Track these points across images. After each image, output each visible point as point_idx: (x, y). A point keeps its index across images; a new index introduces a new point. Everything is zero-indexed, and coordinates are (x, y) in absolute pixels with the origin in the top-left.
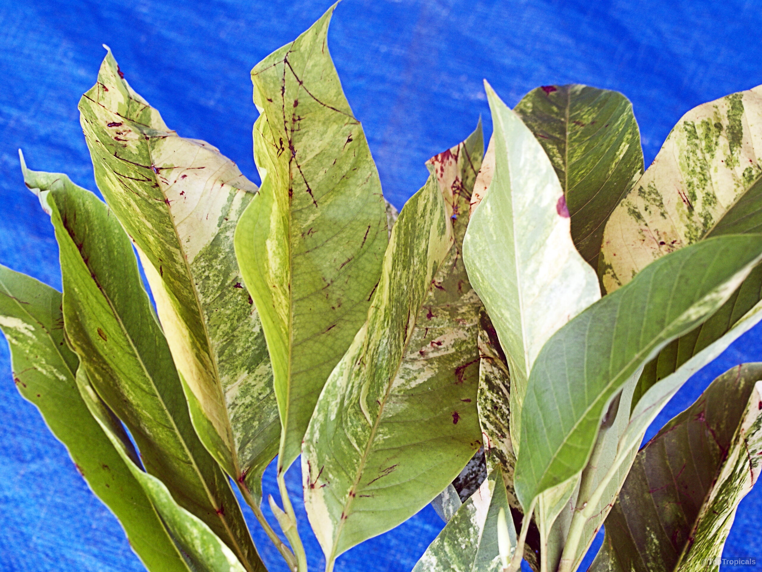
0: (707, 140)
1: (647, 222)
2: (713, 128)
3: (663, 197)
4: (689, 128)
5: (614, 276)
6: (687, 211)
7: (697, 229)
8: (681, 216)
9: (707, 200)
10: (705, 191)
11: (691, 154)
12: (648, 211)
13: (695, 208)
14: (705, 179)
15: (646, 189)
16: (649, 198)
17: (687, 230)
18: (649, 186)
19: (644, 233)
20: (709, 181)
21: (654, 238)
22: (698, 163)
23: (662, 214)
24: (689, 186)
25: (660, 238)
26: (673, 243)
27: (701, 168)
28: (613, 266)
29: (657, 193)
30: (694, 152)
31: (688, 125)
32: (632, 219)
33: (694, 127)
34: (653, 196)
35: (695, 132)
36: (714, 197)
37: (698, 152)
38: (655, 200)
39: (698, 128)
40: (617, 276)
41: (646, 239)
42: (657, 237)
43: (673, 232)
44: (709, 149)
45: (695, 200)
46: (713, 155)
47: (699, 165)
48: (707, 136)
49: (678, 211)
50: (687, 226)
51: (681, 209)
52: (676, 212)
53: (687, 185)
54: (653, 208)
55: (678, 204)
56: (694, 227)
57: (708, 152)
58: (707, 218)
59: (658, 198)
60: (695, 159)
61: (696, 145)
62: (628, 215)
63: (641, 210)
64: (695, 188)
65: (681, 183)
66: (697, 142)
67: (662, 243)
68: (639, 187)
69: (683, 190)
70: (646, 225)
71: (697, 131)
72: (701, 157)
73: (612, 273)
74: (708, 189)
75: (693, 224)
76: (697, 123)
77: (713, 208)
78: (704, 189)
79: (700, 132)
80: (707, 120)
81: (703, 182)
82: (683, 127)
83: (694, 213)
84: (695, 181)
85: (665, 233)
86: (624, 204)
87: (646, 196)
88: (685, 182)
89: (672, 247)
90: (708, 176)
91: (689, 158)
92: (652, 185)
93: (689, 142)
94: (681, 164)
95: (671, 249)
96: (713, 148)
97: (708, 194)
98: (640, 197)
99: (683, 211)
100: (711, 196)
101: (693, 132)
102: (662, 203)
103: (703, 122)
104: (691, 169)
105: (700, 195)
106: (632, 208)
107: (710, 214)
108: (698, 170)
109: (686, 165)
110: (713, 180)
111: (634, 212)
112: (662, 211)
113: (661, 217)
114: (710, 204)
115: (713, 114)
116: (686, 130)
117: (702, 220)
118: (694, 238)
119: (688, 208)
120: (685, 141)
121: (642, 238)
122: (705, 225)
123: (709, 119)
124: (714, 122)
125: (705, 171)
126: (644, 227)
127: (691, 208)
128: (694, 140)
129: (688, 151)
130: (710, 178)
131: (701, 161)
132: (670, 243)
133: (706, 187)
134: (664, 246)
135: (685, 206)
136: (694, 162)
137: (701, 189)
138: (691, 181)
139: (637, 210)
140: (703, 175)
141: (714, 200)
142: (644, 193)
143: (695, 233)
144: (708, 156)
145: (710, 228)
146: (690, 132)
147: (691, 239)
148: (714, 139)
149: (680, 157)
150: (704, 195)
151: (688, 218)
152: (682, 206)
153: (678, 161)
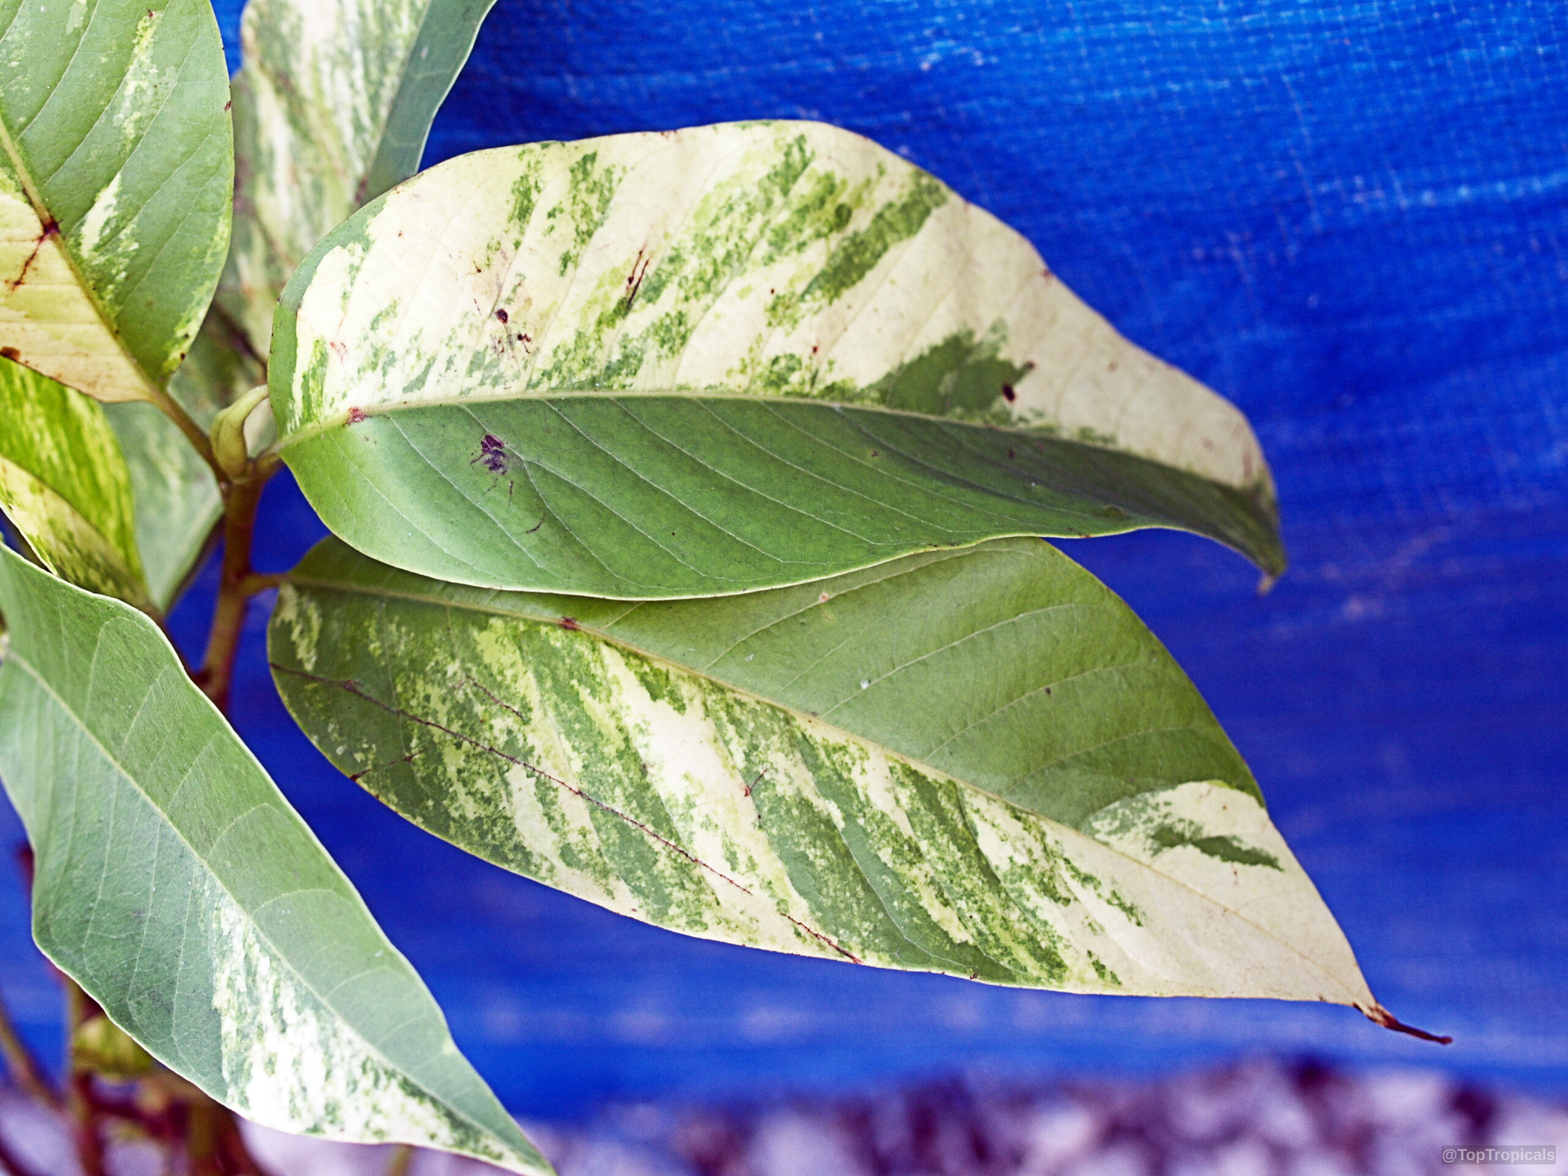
0: (796, 219)
1: (526, 242)
2: (830, 208)
3: (607, 223)
4: (796, 155)
5: (354, 269)
6: (613, 305)
7: (587, 362)
8: (591, 303)
9: (668, 329)
10: (684, 307)
11: (743, 208)
12: (552, 221)
13: (631, 316)
14: (708, 285)
15: (597, 172)
16: (583, 196)
17: (571, 345)
18: (609, 172)
19: (496, 258)
20: (710, 296)
21: (500, 287)
22: (734, 239)
23: (566, 260)
24: (672, 260)
25: (509, 301)
26: (520, 337)
27: (729, 255)
28: (374, 249)
29: (605, 202)
30: (751, 211)
31: (801, 149)
32: (507, 203)
33: (805, 165)
34: (593, 201)
35: (795, 178)
36: (684, 338)
37: (758, 219)
38: (586, 212)
39: (809, 177)
40: (360, 277)
41: (485, 272)
42: (506, 293)
43: (545, 316)
44: (780, 240)
45: (650, 300)
46: (771, 259)
47: (730, 246)
48: (803, 211)
49: (600, 285)
50: (580, 335)
51: (608, 287)
52: (594, 284)
53: (671, 253)
54: (566, 227)
55: (615, 271)
56: (590, 352)
57: (771, 244)
58: (629, 362)
59: (596, 216)
60: (738, 225)
61: (769, 203)
62: (509, 186)
63: (542, 204)
64: (676, 279)
65: (666, 235)
66: (778, 199)
67: (503, 315)
68: (589, 152)
69: (652, 254)
70: (517, 245)
71: (802, 180)
72: (748, 236)
73: (356, 261)
74: (693, 309)
75: (593, 345)
76: (819, 167)
77: (659, 357)
78: (687, 299)
79: (804, 188)
80: (838, 181)
81: (700, 286)
82: (790, 139)
83: (619, 322)
84: (692, 266)
85: (528, 301)
86: (526, 157)
87: (583, 186)
88: (674, 244)
89: (511, 343)
90: (721, 286)
91: (731, 209)
92: (615, 177)
93: (767, 183)
94: (706, 200)
95: (505, 345)
96: (787, 247)
97: (681, 319)
98: (569, 176)
99: (607, 297)
100: (682, 329)
101: (792, 172)
102: (590, 234)
103: (828, 177)
104: (710, 233)
105: (669, 301)
106: (532, 182)
107: (640, 361)
108: (719, 252)
109: (712, 216)
110: (719, 305)
111: (526, 194)
112: (573, 253)
113: (558, 264)
114: (663, 342)
115: (861, 179)
116: (787, 154)
117: (616, 356)
118: (565, 372)
119: (621, 303)
120: (764, 171)
121: (481, 262)
122: (611, 371)
123: (844, 182)
124: (844, 198)
125: (727, 270)
126: (507, 246)
127: (626, 306)
128: (776, 190)
129: (745, 194)
130: (718, 295)
131: (742, 244)
132: (515, 332)
133: (693, 301)
134: (499, 323)
135: (620, 292)
136: (731, 229)
137: (682, 294)
138: (685, 255)
139: (534, 196)
140: (716, 273)
141: (678, 341)
142: (586, 173)
143: (575, 366)
144: (762, 249)
145: (610, 387)
146: (788, 165)
147: (557, 368)
148: (808, 232)
149: (719, 186)
150: (673, 313)
151: (600, 322)
152: (615, 284)
153: (709, 188)
